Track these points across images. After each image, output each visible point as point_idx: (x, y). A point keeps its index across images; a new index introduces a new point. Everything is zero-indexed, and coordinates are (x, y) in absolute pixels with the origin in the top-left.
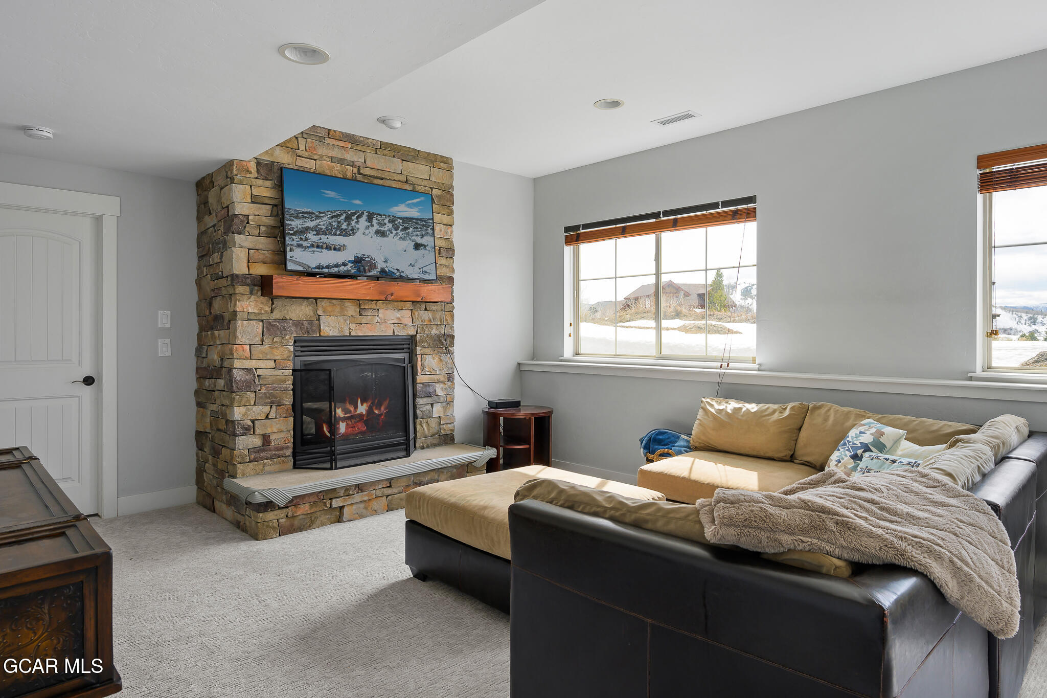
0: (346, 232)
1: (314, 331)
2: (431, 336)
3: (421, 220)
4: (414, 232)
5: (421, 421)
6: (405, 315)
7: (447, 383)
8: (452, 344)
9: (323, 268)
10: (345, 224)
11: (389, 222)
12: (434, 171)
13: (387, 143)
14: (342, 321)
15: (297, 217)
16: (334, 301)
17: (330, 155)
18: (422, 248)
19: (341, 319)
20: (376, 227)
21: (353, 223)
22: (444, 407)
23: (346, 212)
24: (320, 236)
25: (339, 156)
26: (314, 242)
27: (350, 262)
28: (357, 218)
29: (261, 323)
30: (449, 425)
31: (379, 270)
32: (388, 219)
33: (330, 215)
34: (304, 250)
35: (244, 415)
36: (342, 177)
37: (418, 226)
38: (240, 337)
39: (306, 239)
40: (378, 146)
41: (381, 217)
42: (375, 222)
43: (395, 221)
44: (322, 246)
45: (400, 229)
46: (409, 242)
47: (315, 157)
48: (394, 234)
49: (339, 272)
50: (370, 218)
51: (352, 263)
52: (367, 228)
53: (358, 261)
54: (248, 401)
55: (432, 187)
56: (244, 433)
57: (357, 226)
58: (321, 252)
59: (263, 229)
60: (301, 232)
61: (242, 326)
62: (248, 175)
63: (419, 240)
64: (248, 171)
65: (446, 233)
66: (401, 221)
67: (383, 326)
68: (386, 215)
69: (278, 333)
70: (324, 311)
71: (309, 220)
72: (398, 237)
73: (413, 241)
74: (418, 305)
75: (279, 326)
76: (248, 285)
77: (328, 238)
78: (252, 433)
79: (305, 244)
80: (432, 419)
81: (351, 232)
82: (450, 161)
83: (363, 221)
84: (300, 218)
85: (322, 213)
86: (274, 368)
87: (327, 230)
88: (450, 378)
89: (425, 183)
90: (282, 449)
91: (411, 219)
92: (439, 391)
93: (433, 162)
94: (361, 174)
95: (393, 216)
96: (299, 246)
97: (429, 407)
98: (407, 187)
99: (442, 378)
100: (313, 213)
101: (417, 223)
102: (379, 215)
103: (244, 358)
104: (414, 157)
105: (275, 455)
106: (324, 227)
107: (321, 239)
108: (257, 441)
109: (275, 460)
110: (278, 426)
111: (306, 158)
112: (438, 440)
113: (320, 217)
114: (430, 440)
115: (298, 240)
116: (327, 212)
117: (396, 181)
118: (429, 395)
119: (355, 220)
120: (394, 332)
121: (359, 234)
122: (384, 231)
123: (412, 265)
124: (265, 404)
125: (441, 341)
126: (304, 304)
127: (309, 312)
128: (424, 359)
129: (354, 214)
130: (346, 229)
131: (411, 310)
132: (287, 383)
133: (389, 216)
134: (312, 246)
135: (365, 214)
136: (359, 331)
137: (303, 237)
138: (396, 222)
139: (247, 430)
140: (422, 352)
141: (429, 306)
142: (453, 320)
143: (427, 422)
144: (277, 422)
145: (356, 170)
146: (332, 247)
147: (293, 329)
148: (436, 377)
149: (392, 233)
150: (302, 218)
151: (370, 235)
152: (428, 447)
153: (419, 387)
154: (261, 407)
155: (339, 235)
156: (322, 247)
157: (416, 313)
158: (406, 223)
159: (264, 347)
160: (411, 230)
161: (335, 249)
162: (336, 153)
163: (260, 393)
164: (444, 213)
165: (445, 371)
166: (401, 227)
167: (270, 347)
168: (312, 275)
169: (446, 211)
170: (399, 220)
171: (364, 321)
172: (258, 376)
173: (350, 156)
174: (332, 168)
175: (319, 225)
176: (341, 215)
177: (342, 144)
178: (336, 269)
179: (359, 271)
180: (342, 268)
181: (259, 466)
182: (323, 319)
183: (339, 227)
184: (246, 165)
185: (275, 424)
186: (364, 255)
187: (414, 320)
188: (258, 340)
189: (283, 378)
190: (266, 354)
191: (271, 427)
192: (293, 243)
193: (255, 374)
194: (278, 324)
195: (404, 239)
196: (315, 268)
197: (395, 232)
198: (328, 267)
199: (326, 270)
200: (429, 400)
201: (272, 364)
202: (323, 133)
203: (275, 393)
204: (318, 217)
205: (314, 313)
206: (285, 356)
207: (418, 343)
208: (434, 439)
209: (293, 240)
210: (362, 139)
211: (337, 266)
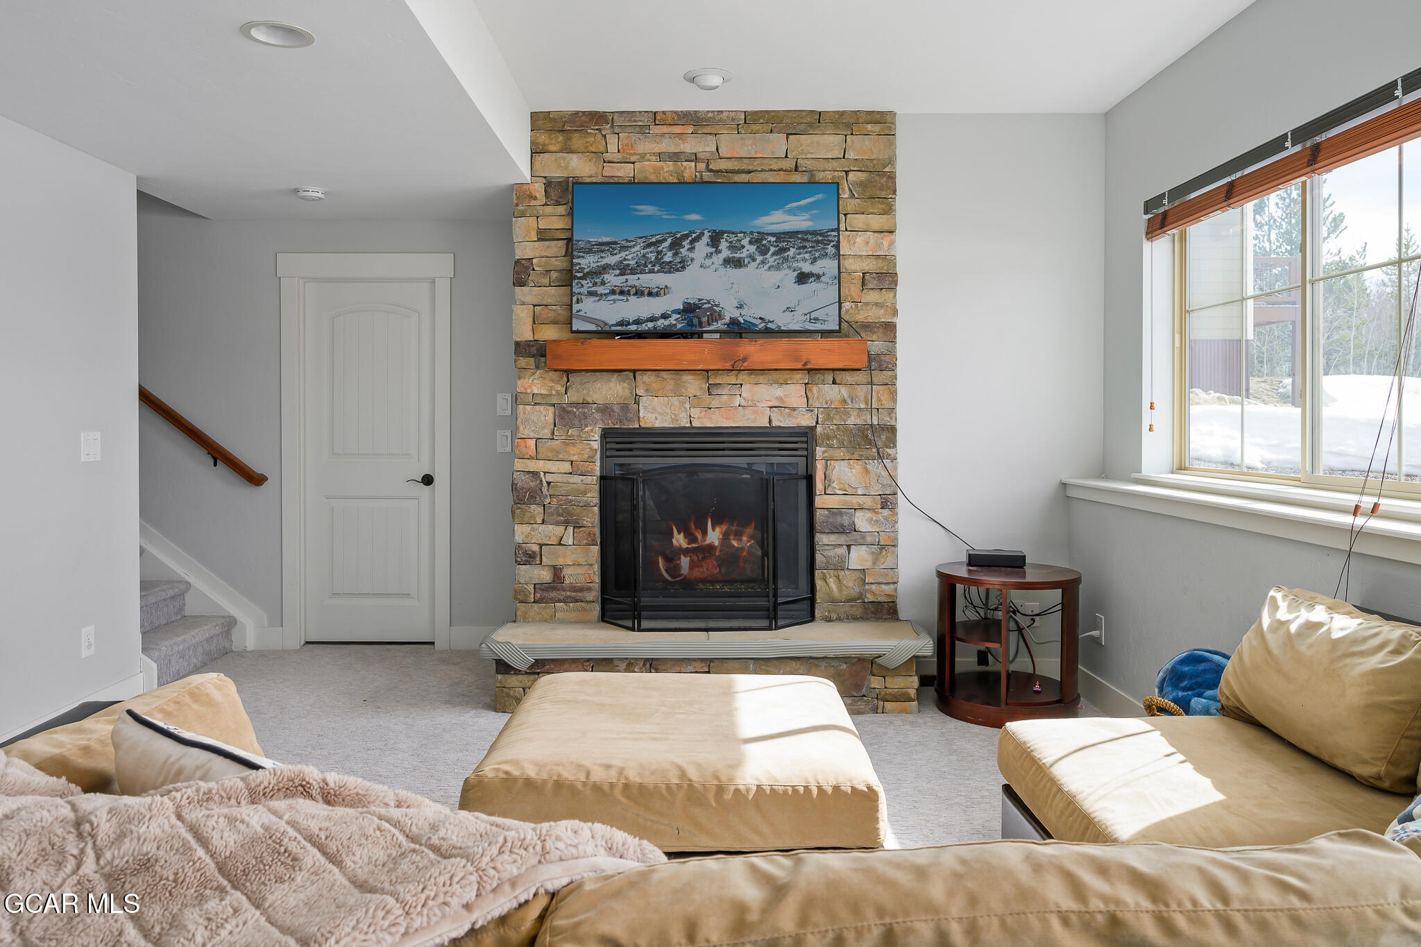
0: (671, 267)
1: (629, 420)
2: (846, 429)
3: (814, 233)
4: (799, 254)
5: (824, 574)
6: (793, 393)
7: (881, 511)
8: (892, 442)
9: (629, 324)
10: (670, 254)
11: (751, 242)
12: (853, 142)
13: (757, 111)
14: (677, 403)
15: (590, 251)
16: (664, 374)
17: (657, 150)
18: (812, 279)
19: (675, 401)
20: (726, 253)
21: (684, 251)
22: (873, 553)
23: (671, 234)
24: (625, 277)
25: (672, 149)
26: (615, 286)
27: (674, 312)
28: (692, 242)
29: (551, 409)
30: (884, 587)
31: (727, 320)
32: (748, 239)
33: (644, 242)
34: (599, 300)
35: (527, 537)
36: (676, 181)
37: (807, 244)
38: (521, 428)
39: (603, 283)
40: (741, 120)
41: (737, 236)
42: (723, 245)
43: (762, 239)
44: (629, 291)
45: (770, 253)
46: (787, 271)
47: (633, 159)
48: (758, 261)
49: (655, 328)
50: (715, 240)
51: (679, 313)
52: (709, 256)
53: (689, 309)
54: (533, 517)
55: (846, 169)
56: (527, 561)
57: (691, 255)
58: (627, 300)
59: (554, 275)
60: (595, 273)
61: (524, 413)
62: (533, 203)
63: (807, 268)
64: (532, 197)
65: (879, 246)
66: (773, 239)
67: (749, 412)
68: (744, 233)
69: (576, 422)
70: (646, 390)
71: (609, 254)
72: (767, 267)
73: (794, 270)
74: (818, 376)
75: (577, 413)
76: (533, 356)
77: (639, 279)
78: (538, 562)
79: (600, 290)
80: (847, 572)
81: (679, 265)
82: (889, 118)
83: (702, 247)
84: (595, 252)
85: (630, 241)
86: (571, 473)
87: (638, 266)
88: (887, 502)
89: (835, 164)
90: (581, 590)
91: (793, 234)
92: (862, 522)
93: (849, 126)
94: (711, 171)
95: (758, 233)
96: (591, 294)
97: (843, 550)
98: (797, 178)
99: (868, 502)
100: (616, 243)
101: (804, 240)
102: (733, 233)
103: (529, 457)
104: (811, 125)
105: (569, 597)
106: (632, 263)
107: (627, 280)
108: (545, 575)
109: (571, 604)
110: (575, 556)
111: (618, 163)
112: (861, 610)
113: (628, 247)
114: (845, 608)
115: (591, 285)
116: (641, 238)
117: (775, 171)
118: (842, 530)
119: (687, 247)
120: (770, 421)
121: (693, 269)
122: (740, 258)
123: (789, 310)
124: (557, 524)
125: (867, 436)
126: (613, 380)
127: (624, 392)
128: (830, 468)
129: (686, 236)
130: (670, 262)
131: (806, 384)
132: (588, 495)
133: (752, 233)
134: (613, 292)
135: (707, 234)
136: (703, 420)
137: (597, 280)
138: (764, 242)
139: (531, 557)
140: (826, 455)
141: (840, 376)
142: (894, 400)
143: (838, 577)
144: (573, 551)
145: (702, 166)
146: (646, 292)
147: (598, 416)
148: (855, 500)
149: (754, 260)
150: (598, 251)
151: (713, 267)
152: (839, 619)
153: (819, 515)
154: (551, 527)
155: (658, 272)
156: (628, 293)
157: (815, 389)
158: (784, 241)
159: (554, 442)
160: (792, 252)
161: (650, 294)
162: (668, 146)
163: (550, 508)
164: (875, 211)
165: (876, 489)
166: (772, 249)
167: (564, 443)
168: (611, 335)
169: (880, 207)
170: (770, 238)
171: (715, 403)
172: (549, 483)
173: (689, 146)
174: (657, 171)
175: (625, 260)
176: (665, 240)
177: (677, 130)
178: (650, 325)
179: (691, 324)
180: (661, 323)
181: (548, 609)
182: (644, 401)
183: (658, 260)
184: (529, 189)
185: (570, 553)
186: (700, 300)
187: (810, 402)
188: (546, 433)
189: (582, 487)
190: (558, 452)
191: (565, 557)
192: (582, 290)
193: (541, 481)
194: (575, 410)
195: (778, 268)
196: (617, 325)
197: (761, 258)
198: (637, 322)
199: (633, 328)
200: (842, 539)
201: (566, 467)
202: (645, 120)
203: (571, 508)
204: (624, 248)
205: (631, 393)
206: (586, 456)
207: (819, 441)
208: (852, 606)
209: (582, 286)
210: (710, 115)
211: (652, 319)
